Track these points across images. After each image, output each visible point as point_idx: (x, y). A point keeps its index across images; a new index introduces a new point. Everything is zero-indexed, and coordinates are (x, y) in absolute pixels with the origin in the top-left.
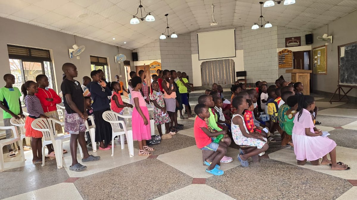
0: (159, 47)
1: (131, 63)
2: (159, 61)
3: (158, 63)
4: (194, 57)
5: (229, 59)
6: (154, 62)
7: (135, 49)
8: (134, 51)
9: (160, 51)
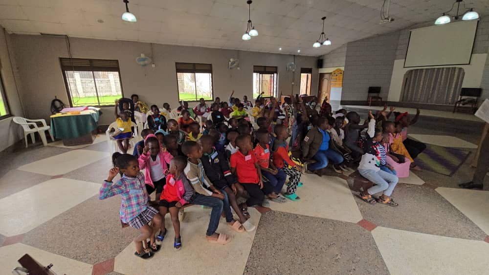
0: (345, 54)
1: (313, 71)
2: (343, 69)
3: (340, 70)
4: (398, 64)
5: (455, 68)
6: (337, 70)
7: (321, 56)
8: (321, 58)
9: (345, 58)
